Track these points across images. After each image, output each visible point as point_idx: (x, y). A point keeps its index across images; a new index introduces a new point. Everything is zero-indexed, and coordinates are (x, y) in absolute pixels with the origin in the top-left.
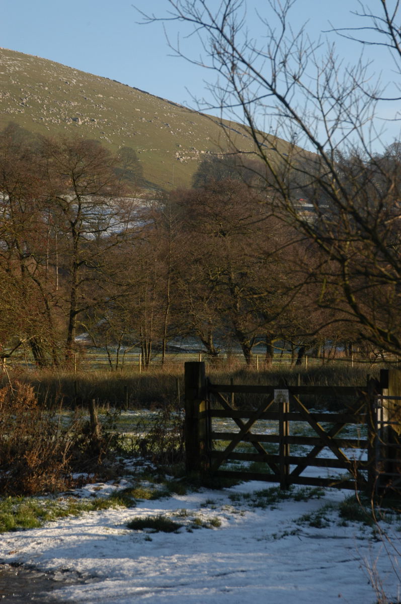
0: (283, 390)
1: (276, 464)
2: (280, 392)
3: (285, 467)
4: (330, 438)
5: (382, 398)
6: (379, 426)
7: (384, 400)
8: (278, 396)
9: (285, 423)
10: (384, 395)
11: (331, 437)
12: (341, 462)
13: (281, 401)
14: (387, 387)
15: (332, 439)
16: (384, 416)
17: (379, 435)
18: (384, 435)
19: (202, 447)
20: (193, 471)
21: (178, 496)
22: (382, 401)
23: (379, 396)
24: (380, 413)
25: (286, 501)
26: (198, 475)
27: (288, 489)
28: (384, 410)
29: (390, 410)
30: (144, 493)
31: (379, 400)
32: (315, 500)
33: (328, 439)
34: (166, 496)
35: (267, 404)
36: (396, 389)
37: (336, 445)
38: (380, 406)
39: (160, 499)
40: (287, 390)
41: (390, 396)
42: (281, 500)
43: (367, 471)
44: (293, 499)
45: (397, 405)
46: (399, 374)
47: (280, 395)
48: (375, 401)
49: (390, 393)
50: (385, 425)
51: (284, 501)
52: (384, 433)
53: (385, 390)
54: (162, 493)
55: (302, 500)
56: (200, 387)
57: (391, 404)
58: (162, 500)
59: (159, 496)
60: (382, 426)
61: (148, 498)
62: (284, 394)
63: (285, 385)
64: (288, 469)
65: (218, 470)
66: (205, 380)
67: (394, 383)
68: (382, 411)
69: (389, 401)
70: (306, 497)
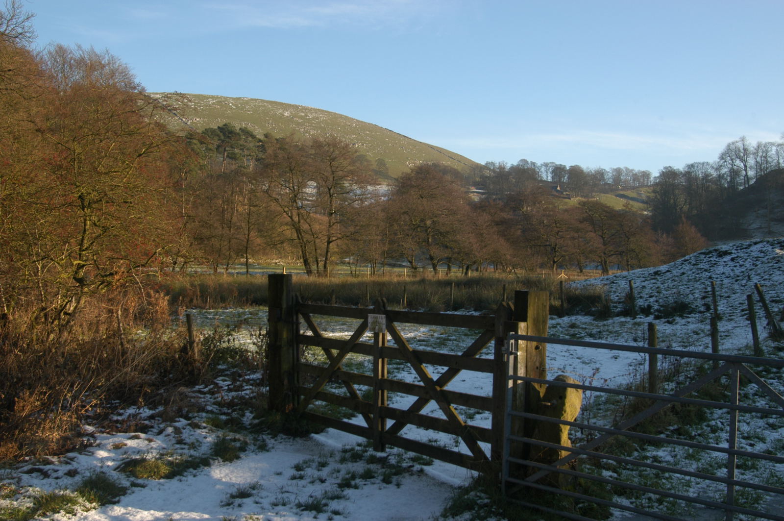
0: (379, 315)
1: (369, 414)
2: (375, 318)
3: (380, 420)
4: (438, 389)
5: (517, 338)
6: (511, 383)
7: (520, 341)
8: (373, 323)
9: (380, 361)
10: (520, 333)
11: (441, 387)
12: (451, 426)
13: (377, 331)
14: (524, 320)
15: (441, 390)
16: (519, 365)
17: (510, 397)
18: (518, 397)
19: (286, 382)
20: (274, 411)
21: (222, 463)
22: (518, 342)
23: (513, 334)
24: (513, 362)
25: (367, 484)
26: (278, 417)
27: (383, 450)
28: (519, 357)
29: (529, 356)
30: (158, 468)
31: (512, 341)
32: (415, 477)
33: (436, 389)
34: (201, 465)
35: (359, 332)
36: (539, 323)
37: (447, 399)
38: (513, 351)
39: (183, 476)
40: (384, 316)
41: (529, 334)
42: (360, 483)
43: (489, 446)
44: (381, 478)
45: (541, 348)
46: (544, 297)
47: (375, 323)
48: (506, 341)
49: (529, 330)
50: (519, 382)
51: (365, 485)
52: (518, 394)
53: (522, 325)
54: (198, 460)
55: (395, 479)
56: (284, 306)
57: (531, 347)
58: (185, 477)
59: (188, 467)
60: (515, 383)
61: (163, 475)
62: (380, 320)
63: (382, 309)
64: (383, 424)
65: (306, 410)
66: (293, 298)
67: (535, 312)
68: (516, 358)
69: (529, 342)
70: (405, 468)
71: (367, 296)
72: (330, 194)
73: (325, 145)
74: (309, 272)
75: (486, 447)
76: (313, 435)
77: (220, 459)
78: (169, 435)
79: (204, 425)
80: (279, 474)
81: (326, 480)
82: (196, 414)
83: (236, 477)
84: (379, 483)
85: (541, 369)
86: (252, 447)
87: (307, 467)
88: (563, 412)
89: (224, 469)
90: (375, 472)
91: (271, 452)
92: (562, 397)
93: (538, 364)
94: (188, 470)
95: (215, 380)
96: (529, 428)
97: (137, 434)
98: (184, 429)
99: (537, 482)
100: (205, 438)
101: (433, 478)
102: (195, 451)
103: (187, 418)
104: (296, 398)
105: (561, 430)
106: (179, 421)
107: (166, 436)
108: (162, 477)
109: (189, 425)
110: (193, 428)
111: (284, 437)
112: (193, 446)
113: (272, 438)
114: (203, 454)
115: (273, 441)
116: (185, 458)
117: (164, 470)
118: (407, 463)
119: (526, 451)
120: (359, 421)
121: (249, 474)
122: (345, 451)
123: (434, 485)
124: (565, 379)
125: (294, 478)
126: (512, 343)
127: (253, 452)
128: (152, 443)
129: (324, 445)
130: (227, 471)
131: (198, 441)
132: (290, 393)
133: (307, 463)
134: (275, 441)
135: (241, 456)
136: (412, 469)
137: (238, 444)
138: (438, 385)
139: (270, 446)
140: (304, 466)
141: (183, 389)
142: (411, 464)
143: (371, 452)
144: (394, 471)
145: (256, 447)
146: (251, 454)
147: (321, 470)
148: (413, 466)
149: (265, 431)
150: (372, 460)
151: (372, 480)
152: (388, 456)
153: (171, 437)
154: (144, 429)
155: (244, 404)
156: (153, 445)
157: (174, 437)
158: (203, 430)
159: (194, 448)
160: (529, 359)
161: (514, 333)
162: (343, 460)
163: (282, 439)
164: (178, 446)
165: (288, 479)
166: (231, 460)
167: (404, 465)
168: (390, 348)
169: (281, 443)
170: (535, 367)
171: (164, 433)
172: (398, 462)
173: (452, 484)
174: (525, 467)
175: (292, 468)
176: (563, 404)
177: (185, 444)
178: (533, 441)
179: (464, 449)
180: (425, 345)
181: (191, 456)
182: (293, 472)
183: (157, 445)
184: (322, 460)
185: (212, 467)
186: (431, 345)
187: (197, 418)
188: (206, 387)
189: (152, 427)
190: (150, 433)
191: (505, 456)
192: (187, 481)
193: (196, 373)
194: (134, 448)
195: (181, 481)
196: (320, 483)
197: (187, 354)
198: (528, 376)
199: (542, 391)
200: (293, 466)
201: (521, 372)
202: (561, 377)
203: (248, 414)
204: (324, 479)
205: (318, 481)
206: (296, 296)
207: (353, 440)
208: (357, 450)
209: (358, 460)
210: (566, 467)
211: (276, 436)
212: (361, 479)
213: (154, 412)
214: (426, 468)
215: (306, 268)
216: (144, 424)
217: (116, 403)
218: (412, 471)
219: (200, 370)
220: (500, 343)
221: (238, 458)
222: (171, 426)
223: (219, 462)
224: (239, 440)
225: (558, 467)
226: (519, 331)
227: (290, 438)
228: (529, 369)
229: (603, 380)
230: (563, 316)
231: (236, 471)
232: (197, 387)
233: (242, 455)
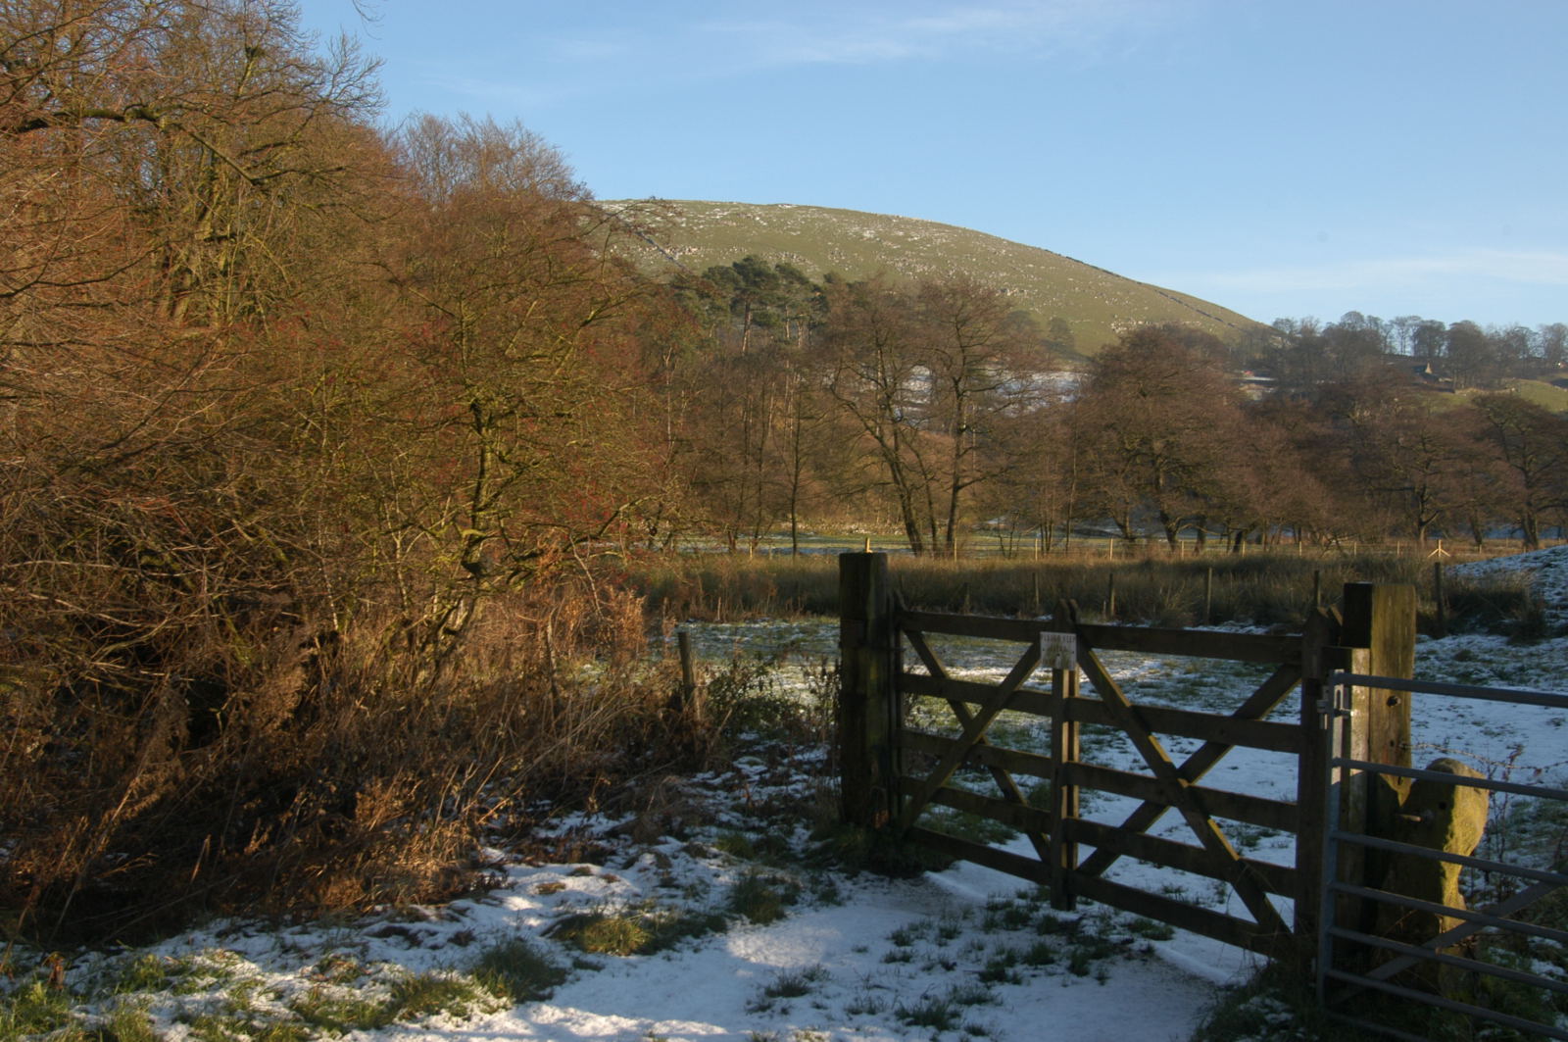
0: (1062, 635)
1: (1043, 834)
2: (1054, 639)
3: (1064, 847)
4: (1185, 784)
5: (1350, 681)
6: (1336, 775)
7: (1356, 689)
8: (1050, 649)
9: (1065, 726)
10: (1355, 671)
11: (1190, 781)
12: (1211, 861)
13: (1058, 667)
14: (1365, 643)
15: (1190, 788)
16: (1354, 738)
17: (1334, 803)
18: (1351, 804)
19: (875, 767)
20: (852, 825)
21: (750, 926)
22: (1350, 690)
23: (1340, 674)
24: (1341, 731)
25: (1040, 975)
26: (860, 837)
27: (1070, 907)
28: (1353, 721)
29: (1374, 719)
30: (625, 932)
31: (1340, 688)
32: (1136, 963)
33: (1179, 786)
34: (708, 929)
35: (1023, 668)
36: (1395, 651)
37: (1201, 806)
38: (1341, 708)
39: (674, 950)
40: (1073, 635)
41: (1374, 674)
42: (1025, 972)
43: (1290, 902)
44: (1067, 963)
45: (1399, 701)
46: (1407, 598)
47: (1055, 649)
48: (1325, 688)
49: (1375, 665)
50: (1354, 771)
51: (1034, 976)
52: (1351, 798)
53: (1360, 655)
54: (702, 920)
55: (1094, 966)
56: (872, 616)
57: (1379, 701)
58: (678, 952)
59: (683, 933)
60: (1345, 774)
61: (635, 947)
62: (1065, 645)
63: (1069, 620)
64: (1071, 855)
65: (915, 824)
66: (888, 600)
67: (1388, 628)
68: (1347, 723)
69: (1374, 690)
70: (1115, 945)
71: (1034, 596)
72: (957, 391)
73: (947, 294)
74: (917, 548)
75: (1283, 906)
76: (929, 874)
77: (744, 917)
78: (646, 869)
79: (714, 850)
80: (862, 950)
81: (955, 964)
82: (698, 830)
83: (776, 954)
84: (1063, 974)
85: (1400, 746)
86: (808, 896)
87: (917, 938)
88: (1448, 837)
89: (754, 938)
90: (1055, 952)
91: (845, 906)
92: (1446, 805)
93: (1393, 736)
94: (683, 939)
95: (735, 763)
96: (1374, 868)
97: (584, 865)
98: (675, 857)
99: (1391, 980)
100: (717, 875)
101: (1173, 967)
102: (697, 901)
103: (681, 836)
104: (895, 798)
105: (1443, 874)
106: (666, 843)
107: (640, 871)
108: (632, 952)
109: (685, 849)
110: (693, 857)
111: (872, 876)
112: (692, 892)
113: (847, 878)
114: (712, 908)
115: (849, 884)
116: (676, 915)
117: (638, 937)
118: (1119, 933)
119: (1368, 916)
120: (1022, 846)
121: (803, 949)
122: (993, 907)
123: (1175, 979)
124: (1451, 766)
125: (891, 959)
126: (1339, 692)
127: (810, 905)
128: (613, 885)
129: (951, 894)
130: (759, 943)
131: (702, 882)
132: (884, 790)
133: (916, 929)
134: (855, 884)
135: (787, 913)
136: (1130, 946)
137: (780, 890)
138: (1183, 777)
139: (845, 894)
140: (912, 937)
141: (672, 779)
142: (1127, 937)
143: (1046, 909)
144: (1092, 949)
145: (816, 897)
146: (807, 909)
147: (945, 944)
148: (1131, 941)
149: (833, 865)
150: (1049, 926)
151: (1049, 967)
152: (1081, 919)
153: (650, 874)
154: (598, 857)
155: (794, 809)
156: (616, 887)
157: (655, 874)
158: (713, 861)
159: (694, 896)
160: (1374, 727)
161: (1342, 671)
162: (989, 926)
163: (867, 880)
164: (664, 891)
165: (881, 962)
166: (766, 922)
167: (1114, 938)
168: (1083, 701)
169: (865, 888)
170: (1388, 741)
171: (637, 865)
172: (1101, 932)
173: (1212, 979)
174: (1368, 949)
175: (888, 939)
176: (1449, 819)
177: (677, 887)
178: (1384, 894)
179: (1236, 907)
180: (1154, 695)
181: (689, 911)
182: (890, 947)
183: (624, 888)
184: (947, 924)
185: (730, 933)
186: (1166, 696)
187: (700, 837)
188: (717, 775)
189: (613, 853)
190: (609, 863)
191: (1325, 926)
192: (681, 960)
193: (697, 749)
194: (580, 893)
195: (669, 959)
196: (943, 970)
197: (680, 710)
198: (1373, 761)
199: (1403, 795)
200: (890, 935)
201: (1358, 752)
202: (1443, 763)
203: (799, 830)
204: (951, 962)
205: (939, 966)
206: (895, 595)
207: (1010, 886)
208: (1018, 907)
209: (1020, 926)
210: (1453, 952)
211: (856, 876)
212: (1026, 966)
213: (616, 823)
214: (1157, 945)
215: (912, 540)
216: (597, 846)
217: (544, 805)
218: (1130, 950)
219: (704, 742)
220: (1314, 692)
221: (781, 916)
222: (650, 852)
223: (743, 924)
224: (783, 882)
225: (1437, 950)
226: (1354, 667)
227: (882, 880)
228: (1374, 747)
229: (1533, 771)
230: (1443, 636)
231: (776, 942)
232: (700, 776)
233: (789, 911)
